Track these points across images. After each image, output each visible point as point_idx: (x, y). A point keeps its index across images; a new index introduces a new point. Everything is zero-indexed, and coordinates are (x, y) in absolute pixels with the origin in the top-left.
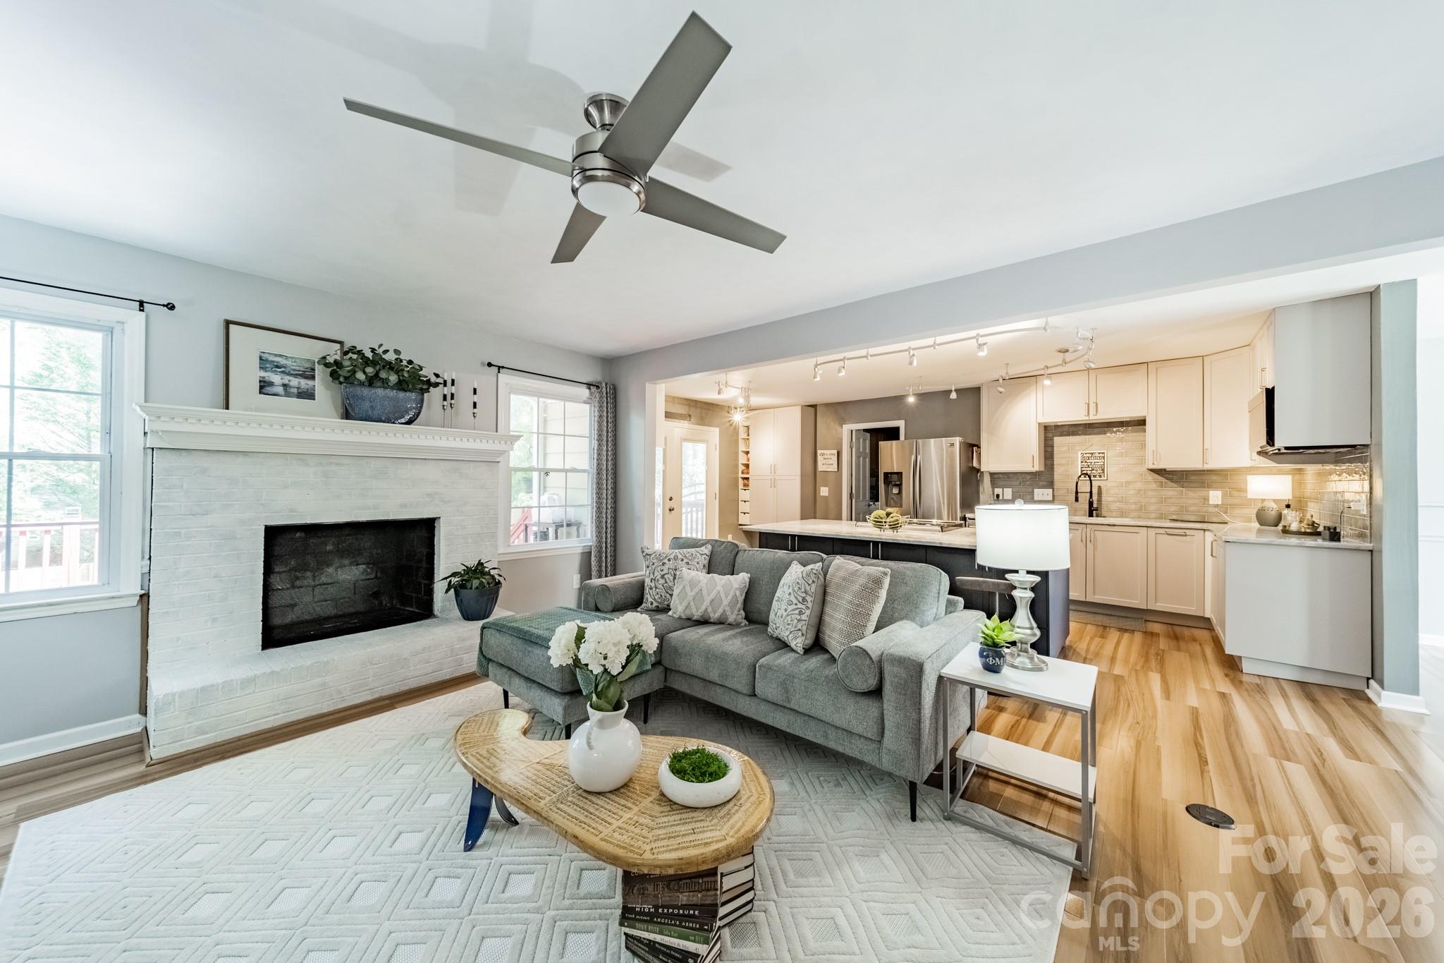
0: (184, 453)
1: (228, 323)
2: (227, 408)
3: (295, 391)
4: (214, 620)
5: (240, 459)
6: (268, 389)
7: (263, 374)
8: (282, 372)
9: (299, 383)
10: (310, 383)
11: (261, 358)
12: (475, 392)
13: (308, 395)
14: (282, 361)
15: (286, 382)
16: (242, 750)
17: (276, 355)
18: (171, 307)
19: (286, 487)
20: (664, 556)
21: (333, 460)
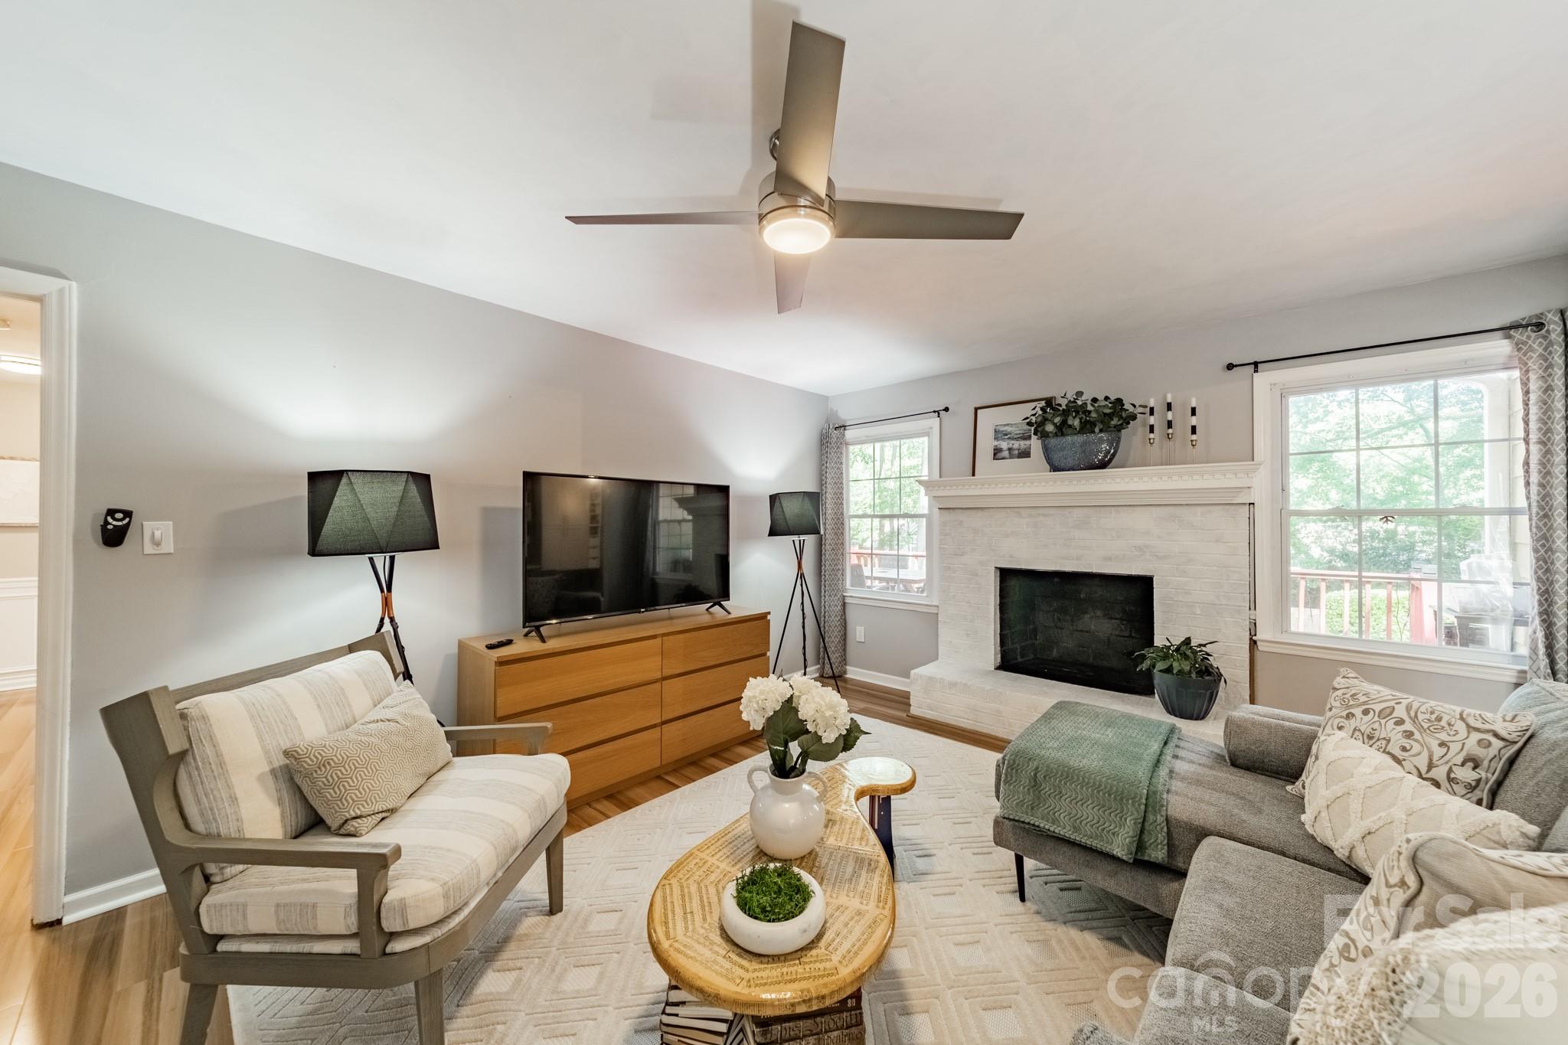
0: (951, 511)
1: (976, 409)
2: (974, 475)
3: (1016, 452)
4: (968, 635)
5: (980, 513)
6: (1000, 455)
7: (996, 443)
8: (1009, 438)
9: (1020, 445)
10: (1027, 442)
11: (995, 431)
12: (1194, 412)
13: (1025, 454)
14: (1008, 429)
15: (1010, 446)
16: (935, 731)
17: (1005, 425)
18: (946, 409)
19: (1007, 536)
20: (1363, 699)
21: (1041, 511)
